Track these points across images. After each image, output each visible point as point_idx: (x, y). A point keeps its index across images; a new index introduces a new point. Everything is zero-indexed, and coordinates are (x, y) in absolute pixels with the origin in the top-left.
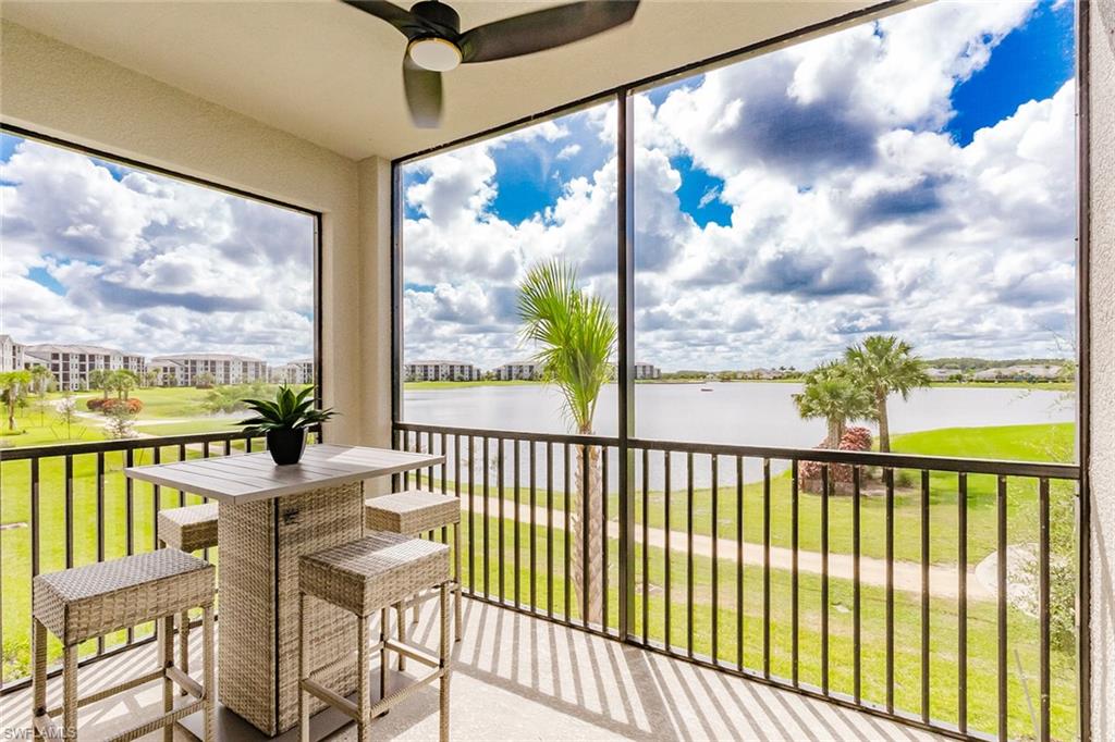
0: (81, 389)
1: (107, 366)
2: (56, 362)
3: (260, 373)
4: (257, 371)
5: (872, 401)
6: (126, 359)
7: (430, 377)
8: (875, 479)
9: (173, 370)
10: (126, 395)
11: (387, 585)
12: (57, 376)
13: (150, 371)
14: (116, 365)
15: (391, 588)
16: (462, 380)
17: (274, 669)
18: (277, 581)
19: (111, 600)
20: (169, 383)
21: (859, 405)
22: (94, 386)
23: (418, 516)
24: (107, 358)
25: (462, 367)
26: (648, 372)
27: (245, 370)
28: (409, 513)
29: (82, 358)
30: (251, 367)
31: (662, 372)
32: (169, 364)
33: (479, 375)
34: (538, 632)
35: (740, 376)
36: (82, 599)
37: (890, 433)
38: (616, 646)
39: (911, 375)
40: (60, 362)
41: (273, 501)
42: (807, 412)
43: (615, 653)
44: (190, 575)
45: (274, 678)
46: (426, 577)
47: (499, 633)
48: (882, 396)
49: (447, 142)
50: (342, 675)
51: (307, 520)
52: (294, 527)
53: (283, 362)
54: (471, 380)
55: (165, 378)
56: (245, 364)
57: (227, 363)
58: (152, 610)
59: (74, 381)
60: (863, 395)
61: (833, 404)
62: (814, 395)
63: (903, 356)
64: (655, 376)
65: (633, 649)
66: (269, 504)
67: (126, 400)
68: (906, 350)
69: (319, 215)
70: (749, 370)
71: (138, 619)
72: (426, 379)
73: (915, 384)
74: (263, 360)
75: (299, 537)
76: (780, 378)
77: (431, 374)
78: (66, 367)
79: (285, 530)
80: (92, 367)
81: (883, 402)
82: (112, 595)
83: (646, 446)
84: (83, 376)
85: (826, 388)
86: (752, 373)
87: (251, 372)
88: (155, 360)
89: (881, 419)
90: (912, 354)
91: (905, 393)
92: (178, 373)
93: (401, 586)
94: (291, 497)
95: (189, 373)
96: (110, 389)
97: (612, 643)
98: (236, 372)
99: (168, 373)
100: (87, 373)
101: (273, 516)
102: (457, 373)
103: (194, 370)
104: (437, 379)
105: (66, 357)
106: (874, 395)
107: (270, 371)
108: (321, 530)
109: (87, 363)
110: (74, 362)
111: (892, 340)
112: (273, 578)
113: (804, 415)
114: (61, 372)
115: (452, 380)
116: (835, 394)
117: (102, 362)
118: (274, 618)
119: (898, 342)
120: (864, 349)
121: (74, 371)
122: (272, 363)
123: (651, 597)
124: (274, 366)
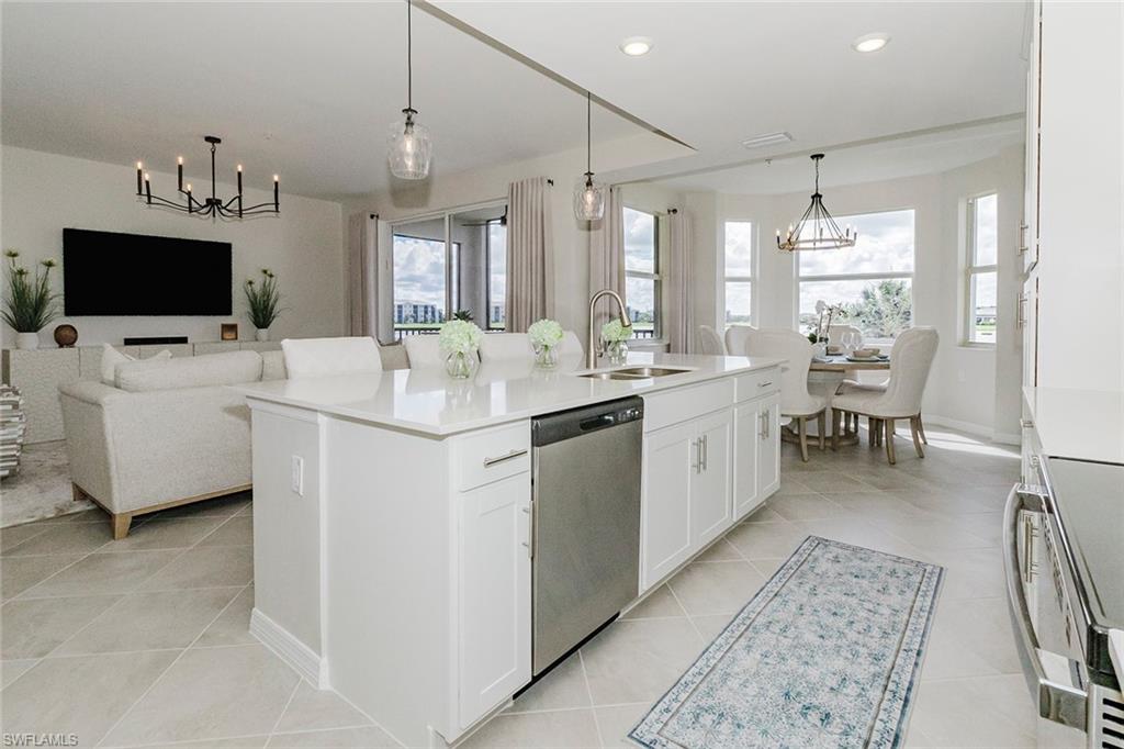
31: (732, 314)
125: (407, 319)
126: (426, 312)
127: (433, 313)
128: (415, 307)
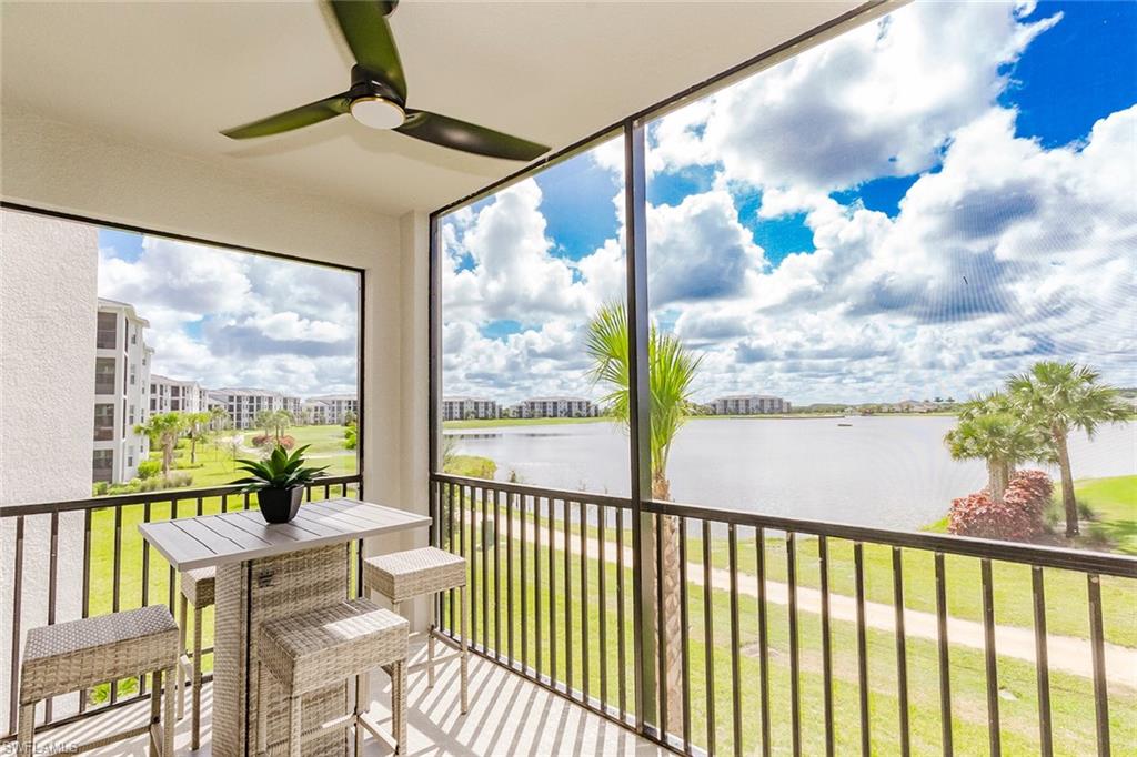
0: (250, 428)
1: (270, 407)
2: (231, 403)
5: (1047, 439)
6: (285, 400)
7: (548, 413)
8: (1055, 534)
9: (322, 409)
10: (282, 433)
11: (324, 663)
12: (232, 416)
13: (304, 410)
14: (278, 405)
15: (328, 666)
16: (579, 416)
17: (244, 735)
18: (249, 645)
19: (68, 661)
20: (319, 421)
21: (1030, 444)
22: (259, 426)
23: (415, 579)
24: (270, 400)
25: (580, 403)
26: (776, 406)
28: (404, 575)
29: (251, 399)
31: (793, 405)
32: (320, 404)
33: (596, 411)
34: (551, 712)
35: (885, 409)
36: (38, 660)
37: (1074, 479)
38: (631, 738)
39: (1098, 407)
40: (235, 403)
41: (246, 563)
42: (960, 452)
43: (627, 748)
44: (151, 638)
45: (244, 746)
46: (375, 654)
47: (509, 708)
48: (1060, 434)
49: (475, 192)
50: (322, 746)
51: (283, 583)
52: (269, 590)
54: (589, 416)
55: (316, 417)
58: (109, 672)
59: (244, 420)
60: (1034, 433)
61: (993, 444)
62: (968, 432)
63: (1086, 385)
64: (785, 410)
65: (649, 744)
66: (243, 566)
67: (282, 437)
68: (1090, 378)
69: (362, 272)
70: (898, 402)
71: (95, 680)
72: (544, 416)
73: (1106, 418)
75: (274, 600)
76: (936, 411)
77: (550, 411)
78: (239, 408)
79: (258, 592)
80: (258, 407)
81: (1062, 441)
82: (69, 656)
83: (661, 510)
84: (252, 416)
85: (983, 426)
86: (900, 405)
88: (308, 401)
89: (1061, 460)
90: (1099, 384)
91: (1090, 431)
92: (327, 411)
93: (343, 664)
94: (265, 560)
95: (336, 412)
96: (270, 427)
97: (628, 734)
99: (319, 412)
100: (255, 413)
101: (246, 579)
102: (575, 410)
103: (339, 409)
104: (555, 416)
105: (239, 399)
106: (1050, 432)
108: (298, 594)
109: (255, 404)
110: (245, 403)
111: (1071, 368)
112: (245, 642)
113: (956, 455)
114: (235, 413)
115: (570, 416)
116: (995, 431)
117: (266, 403)
118: (245, 683)
119: (1078, 369)
120: (1033, 378)
121: (245, 411)
123: (771, 662)
125: (468, 415)
126: (486, 408)
127: (494, 409)
128: (476, 403)
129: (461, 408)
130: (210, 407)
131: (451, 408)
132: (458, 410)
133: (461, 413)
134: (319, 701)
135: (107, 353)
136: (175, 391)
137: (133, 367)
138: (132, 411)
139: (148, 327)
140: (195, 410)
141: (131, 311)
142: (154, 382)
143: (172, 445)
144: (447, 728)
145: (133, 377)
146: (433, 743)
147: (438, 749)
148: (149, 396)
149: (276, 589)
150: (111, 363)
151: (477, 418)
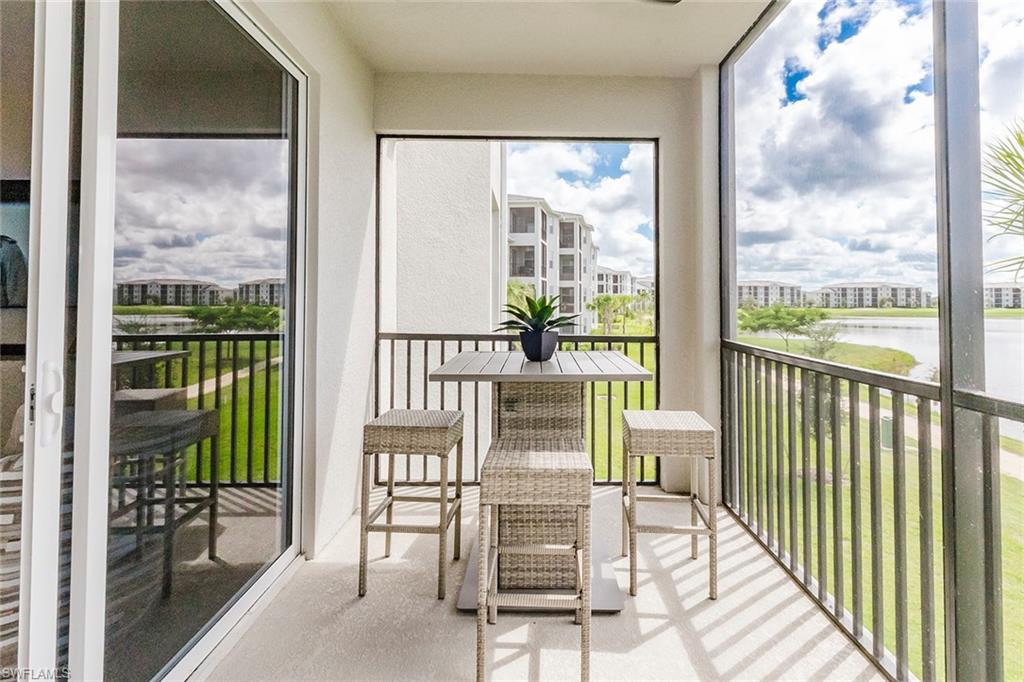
3: (795, 297)
4: (792, 295)
23: (652, 437)
27: (782, 295)
28: (641, 430)
30: (787, 292)
41: (497, 388)
51: (525, 411)
52: (513, 415)
53: (817, 287)
56: (782, 288)
57: (766, 288)
69: (656, 140)
74: (798, 285)
75: (518, 424)
79: (505, 414)
87: (787, 297)
94: (512, 388)
98: (774, 297)
101: (497, 400)
107: (804, 296)
108: (538, 423)
122: (806, 288)
124: (807, 290)
129: (875, 295)
130: (639, 291)
131: (861, 295)
132: (870, 297)
133: (874, 301)
134: (557, 524)
135: (567, 251)
136: (615, 278)
137: (585, 261)
138: (585, 293)
139: (593, 230)
140: (627, 293)
141: (581, 218)
142: (601, 272)
143: (611, 319)
144: (688, 604)
145: (585, 268)
146: (666, 613)
147: (667, 620)
148: (596, 283)
149: (519, 415)
150: (571, 258)
151: (895, 305)
